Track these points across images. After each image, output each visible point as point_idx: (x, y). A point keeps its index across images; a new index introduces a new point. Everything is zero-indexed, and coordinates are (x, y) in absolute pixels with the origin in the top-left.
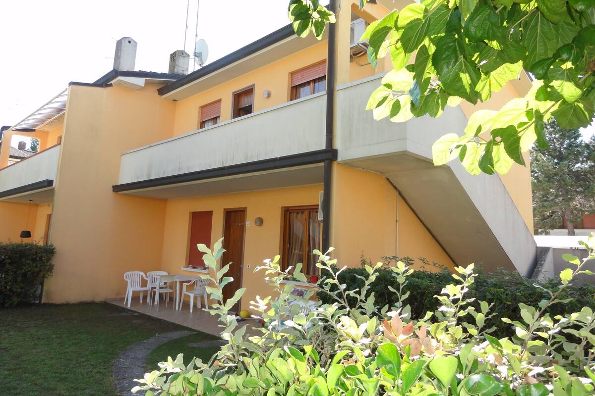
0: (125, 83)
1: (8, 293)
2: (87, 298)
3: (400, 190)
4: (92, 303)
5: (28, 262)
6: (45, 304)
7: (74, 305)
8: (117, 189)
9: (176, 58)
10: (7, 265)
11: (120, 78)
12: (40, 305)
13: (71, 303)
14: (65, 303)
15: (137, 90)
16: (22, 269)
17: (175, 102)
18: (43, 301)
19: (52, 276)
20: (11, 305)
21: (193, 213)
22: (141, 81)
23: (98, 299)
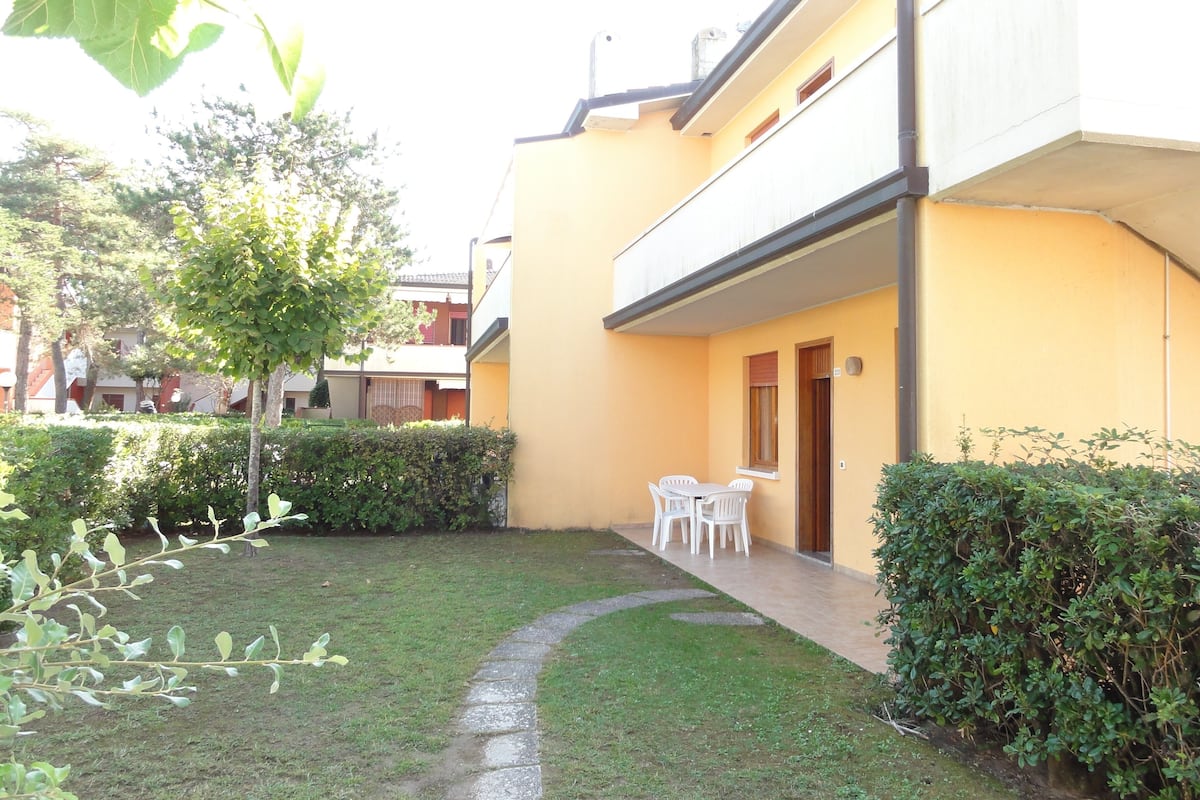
0: (605, 119)
1: (451, 508)
2: (579, 522)
3: (1171, 251)
4: (588, 532)
5: (473, 457)
6: (512, 529)
7: (558, 532)
8: (613, 322)
9: (700, 47)
10: (444, 463)
11: (593, 112)
12: (505, 529)
13: (554, 529)
14: (543, 528)
15: (630, 129)
16: (467, 469)
17: (706, 137)
18: (510, 524)
19: (514, 482)
20: (459, 527)
21: (751, 357)
22: (630, 110)
23: (598, 525)
